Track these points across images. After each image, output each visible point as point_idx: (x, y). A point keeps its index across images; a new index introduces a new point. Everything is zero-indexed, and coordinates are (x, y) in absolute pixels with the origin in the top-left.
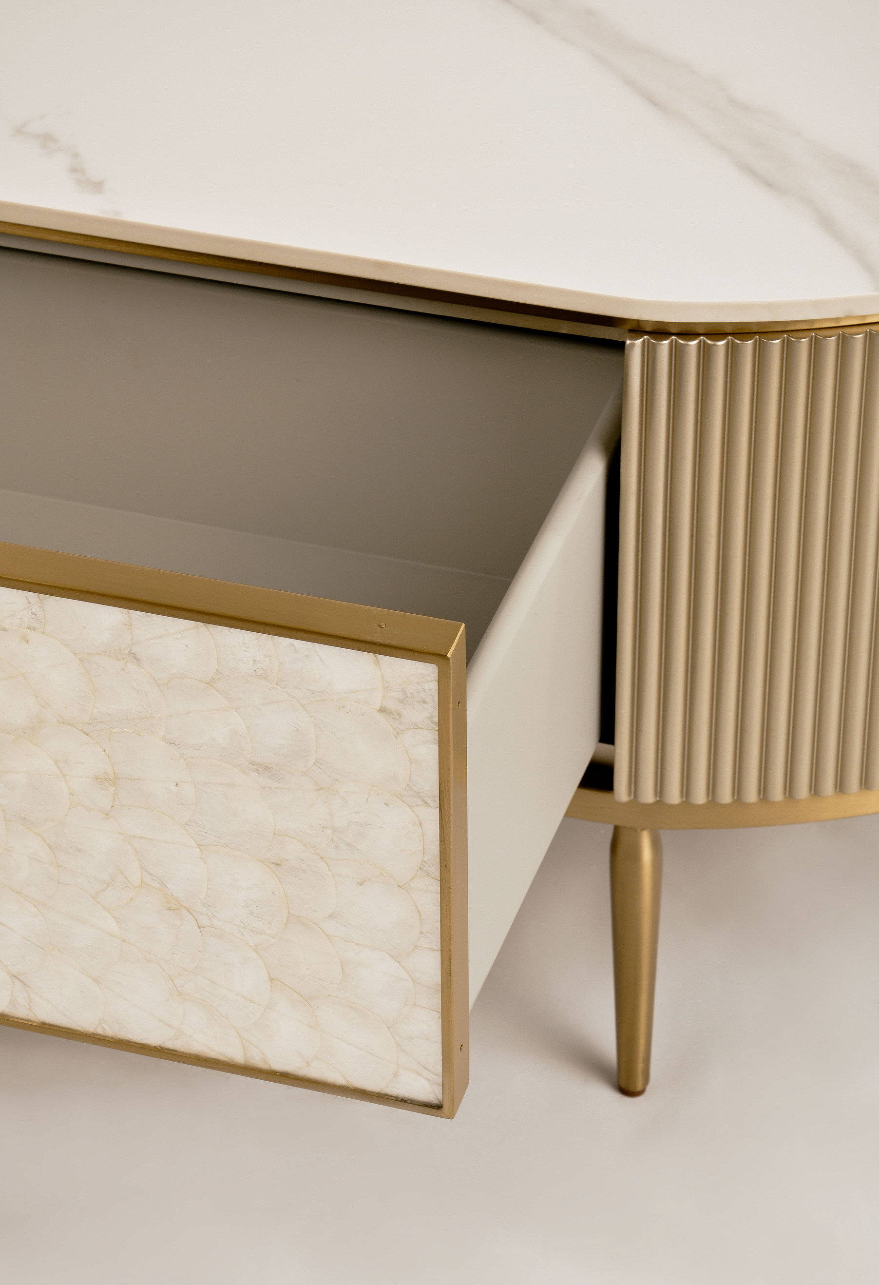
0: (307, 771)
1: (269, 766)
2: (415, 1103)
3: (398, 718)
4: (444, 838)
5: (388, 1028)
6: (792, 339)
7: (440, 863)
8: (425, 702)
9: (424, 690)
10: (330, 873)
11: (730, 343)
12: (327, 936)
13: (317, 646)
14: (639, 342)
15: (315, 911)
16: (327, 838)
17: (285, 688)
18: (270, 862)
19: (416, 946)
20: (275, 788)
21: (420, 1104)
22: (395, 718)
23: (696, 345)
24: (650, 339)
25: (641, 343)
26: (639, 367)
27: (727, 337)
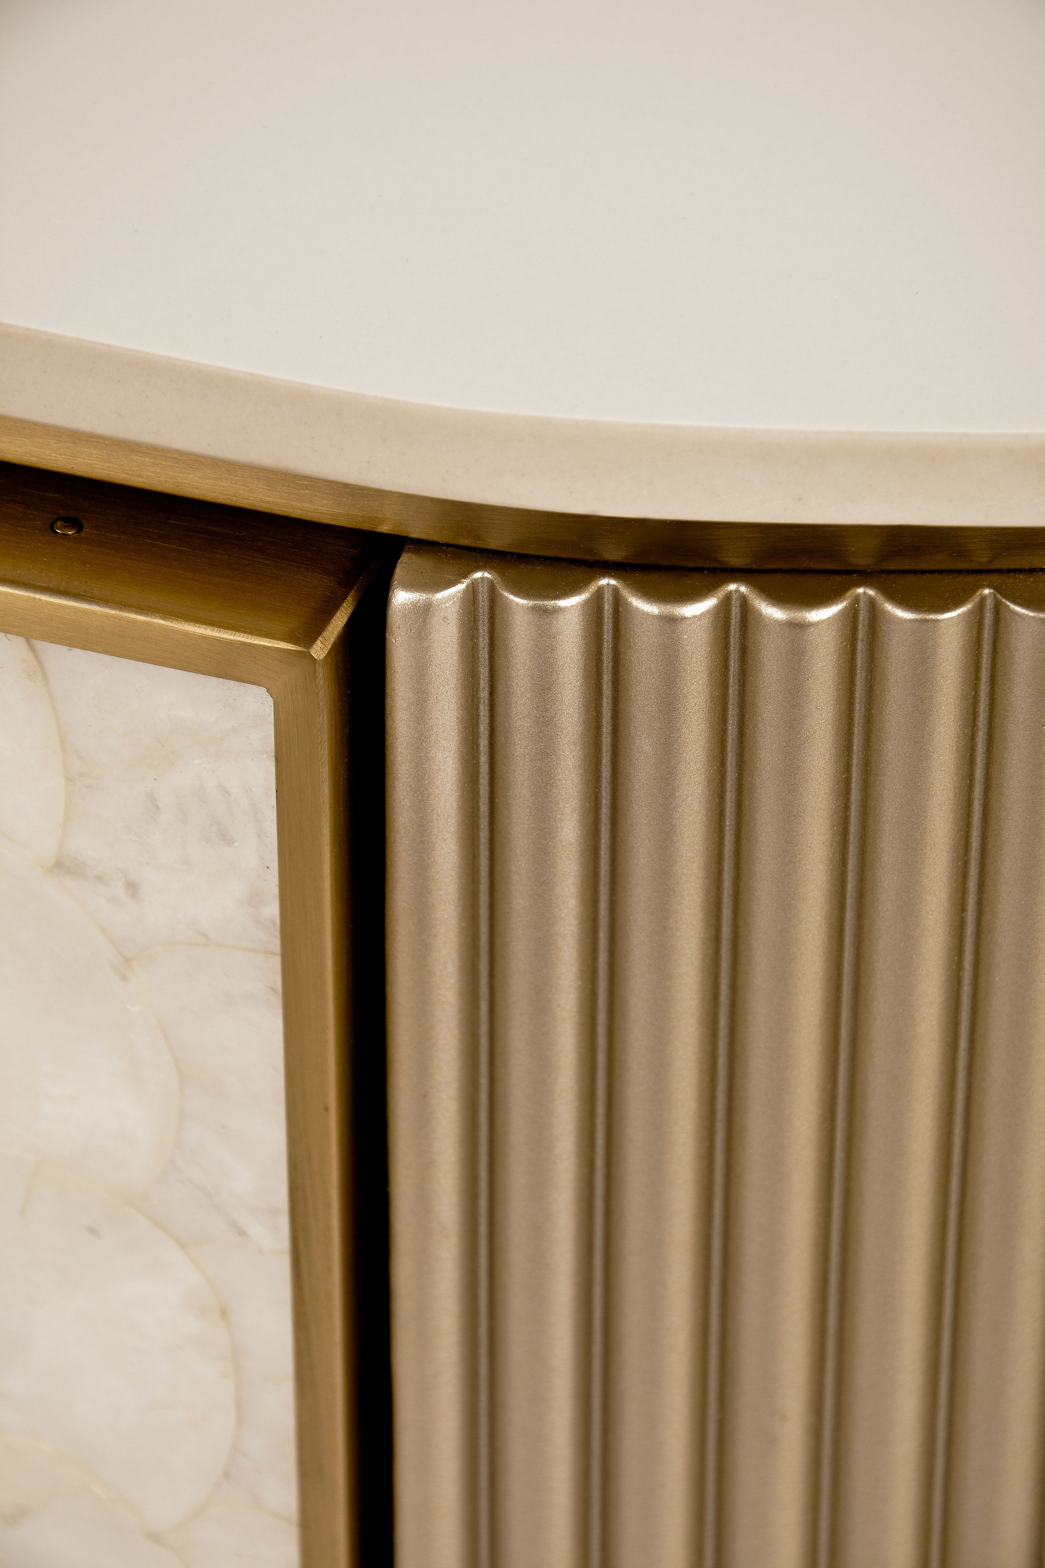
8: (225, 837)
11: (863, 616)
14: (449, 597)
23: (706, 622)
24: (498, 586)
25: (457, 604)
26: (453, 706)
27: (849, 589)
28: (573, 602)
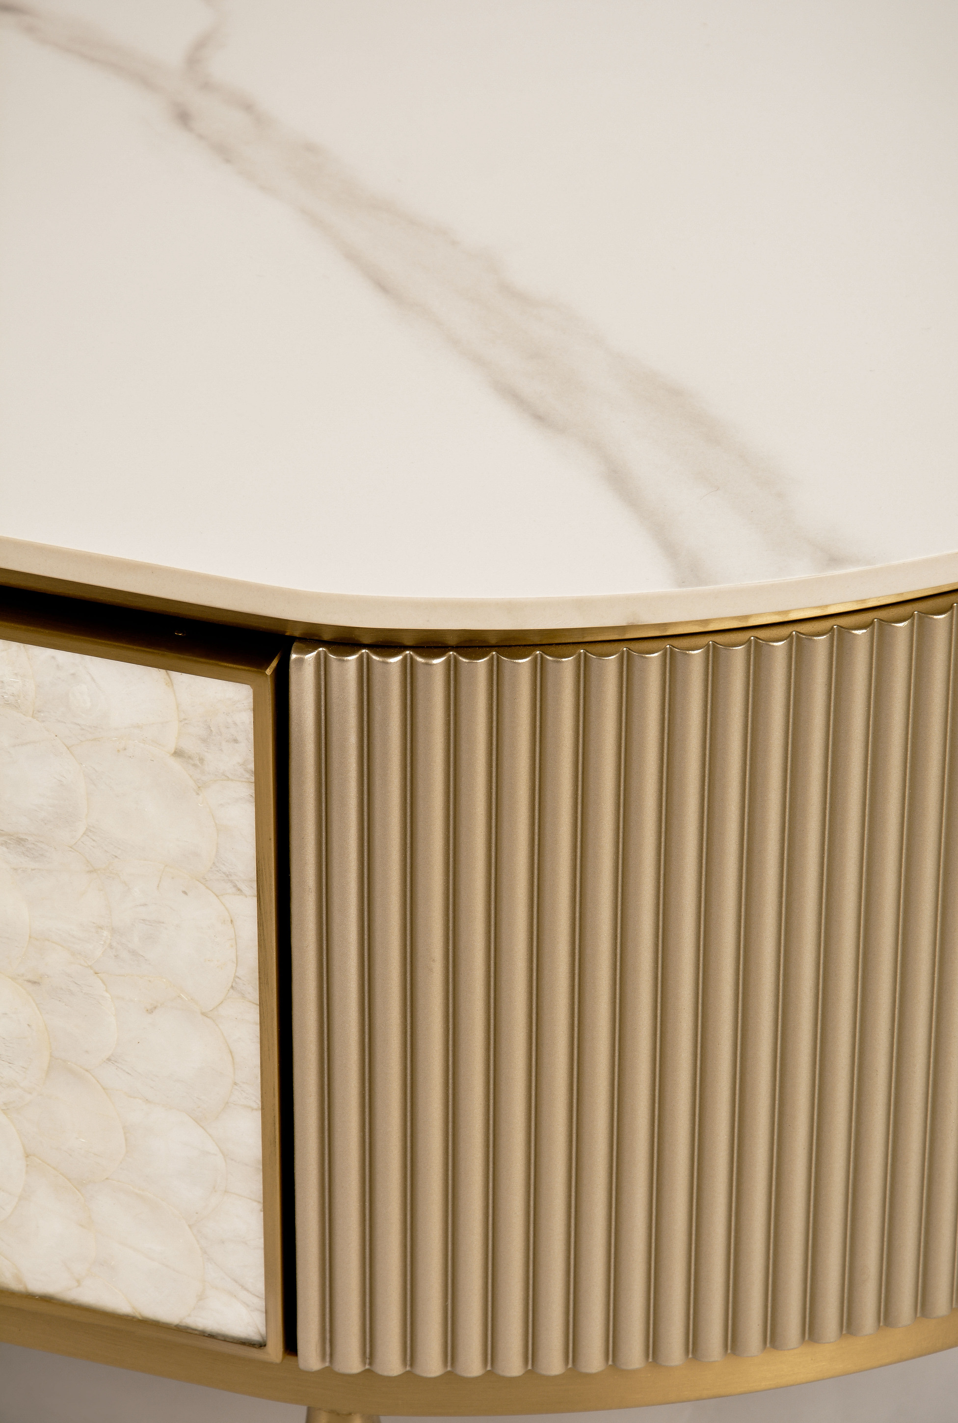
0: (75, 844)
1: (24, 837)
2: (228, 1340)
3: (200, 765)
4: (264, 940)
5: (190, 1226)
6: (548, 658)
7: (260, 978)
8: (236, 741)
9: (235, 724)
10: (107, 995)
11: (452, 662)
12: (104, 1089)
13: (87, 658)
14: (310, 657)
15: (87, 1052)
16: (102, 943)
17: (43, 721)
18: (25, 980)
19: (227, 1103)
20: (32, 870)
21: (235, 1341)
22: (195, 765)
23: (399, 664)
24: (327, 653)
25: (314, 659)
26: (312, 695)
27: (447, 652)
28: (353, 658)
